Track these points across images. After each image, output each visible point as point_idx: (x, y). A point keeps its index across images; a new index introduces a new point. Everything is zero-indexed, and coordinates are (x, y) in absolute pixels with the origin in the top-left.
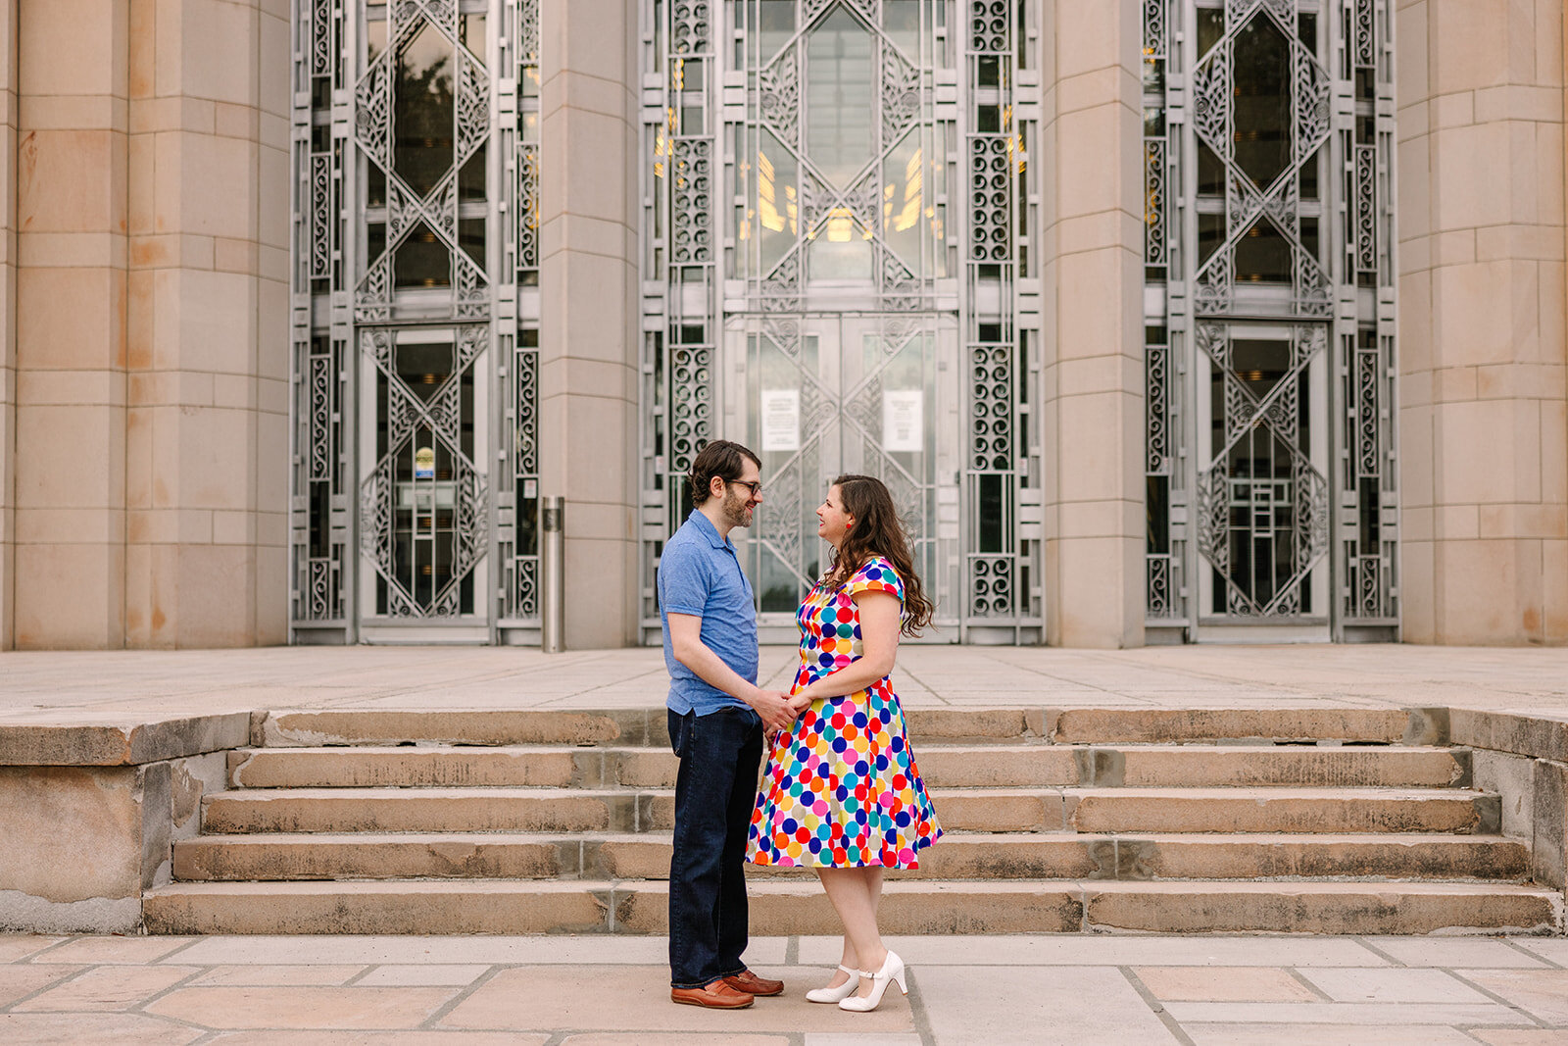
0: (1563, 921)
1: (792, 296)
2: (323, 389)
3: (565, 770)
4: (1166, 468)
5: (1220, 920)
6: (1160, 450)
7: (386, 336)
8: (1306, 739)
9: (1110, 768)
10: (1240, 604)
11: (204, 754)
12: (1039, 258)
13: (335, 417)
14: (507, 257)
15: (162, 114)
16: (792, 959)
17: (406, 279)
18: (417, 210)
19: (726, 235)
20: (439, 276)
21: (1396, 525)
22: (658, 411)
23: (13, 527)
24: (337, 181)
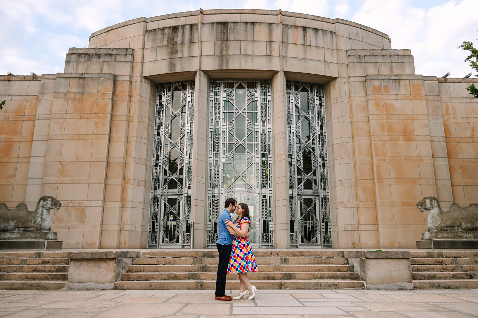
0: (366, 287)
1: (232, 190)
2: (155, 205)
3: (192, 261)
4: (293, 219)
5: (307, 287)
6: (292, 216)
7: (166, 197)
8: (320, 256)
9: (287, 261)
10: (306, 242)
11: (128, 258)
12: (272, 185)
13: (157, 210)
14: (186, 184)
15: (131, 160)
16: (231, 293)
17: (169, 188)
18: (172, 176)
19: (222, 181)
20: (175, 187)
21: (331, 228)
22: (210, 209)
23: (102, 227)
24: (159, 172)
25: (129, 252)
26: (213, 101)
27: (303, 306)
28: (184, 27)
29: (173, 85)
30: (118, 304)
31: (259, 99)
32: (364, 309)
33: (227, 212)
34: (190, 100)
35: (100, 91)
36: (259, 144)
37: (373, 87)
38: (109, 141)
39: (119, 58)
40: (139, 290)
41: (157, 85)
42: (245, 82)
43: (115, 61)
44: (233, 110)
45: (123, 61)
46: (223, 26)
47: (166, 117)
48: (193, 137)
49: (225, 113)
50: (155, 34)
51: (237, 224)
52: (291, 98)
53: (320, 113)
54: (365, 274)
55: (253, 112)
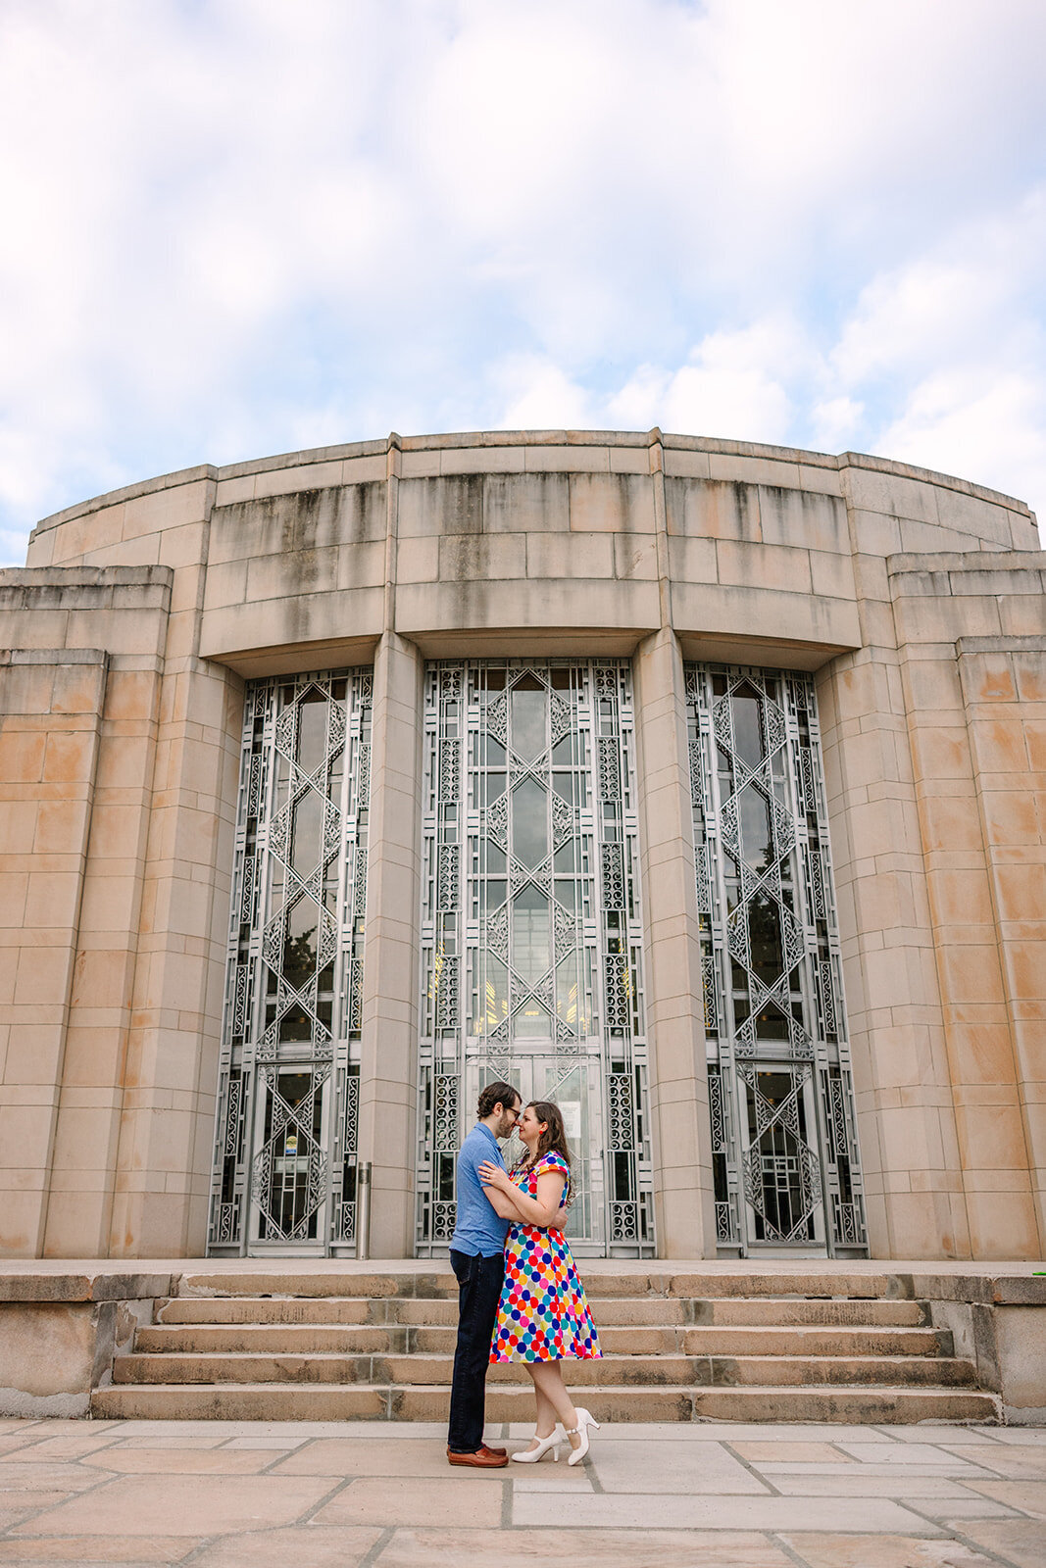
0: (1003, 1415)
1: (505, 1046)
2: (235, 1101)
3: (363, 1313)
4: (723, 1150)
5: (781, 1413)
6: (719, 1138)
7: (273, 1070)
8: (825, 1295)
9: (704, 1311)
10: (772, 1233)
11: (139, 1299)
12: (645, 1024)
13: (242, 1117)
14: (343, 1024)
15: (156, 942)
16: (506, 1435)
17: (284, 1037)
18: (295, 997)
19: (467, 1011)
20: (304, 1035)
21: (861, 1185)
22: (427, 1113)
23: (50, 1181)
24: (250, 981)
25: (144, 1276)
26: (434, 734)
27: (769, 1492)
28: (338, 494)
29: (299, 684)
30: (103, 1477)
31: (591, 725)
32: (1001, 1511)
33: (486, 1132)
34: (357, 733)
35: (59, 707)
36: (597, 881)
37: (984, 679)
38: (84, 875)
39: (122, 598)
40: (176, 1419)
41: (248, 682)
42: (544, 668)
43: (111, 608)
44: (505, 764)
45: (135, 609)
46: (466, 485)
47: (276, 793)
48: (368, 859)
49: (476, 774)
50: (242, 516)
51: (524, 1177)
52: (702, 720)
53: (805, 770)
54: (996, 1364)
55: (573, 768)
